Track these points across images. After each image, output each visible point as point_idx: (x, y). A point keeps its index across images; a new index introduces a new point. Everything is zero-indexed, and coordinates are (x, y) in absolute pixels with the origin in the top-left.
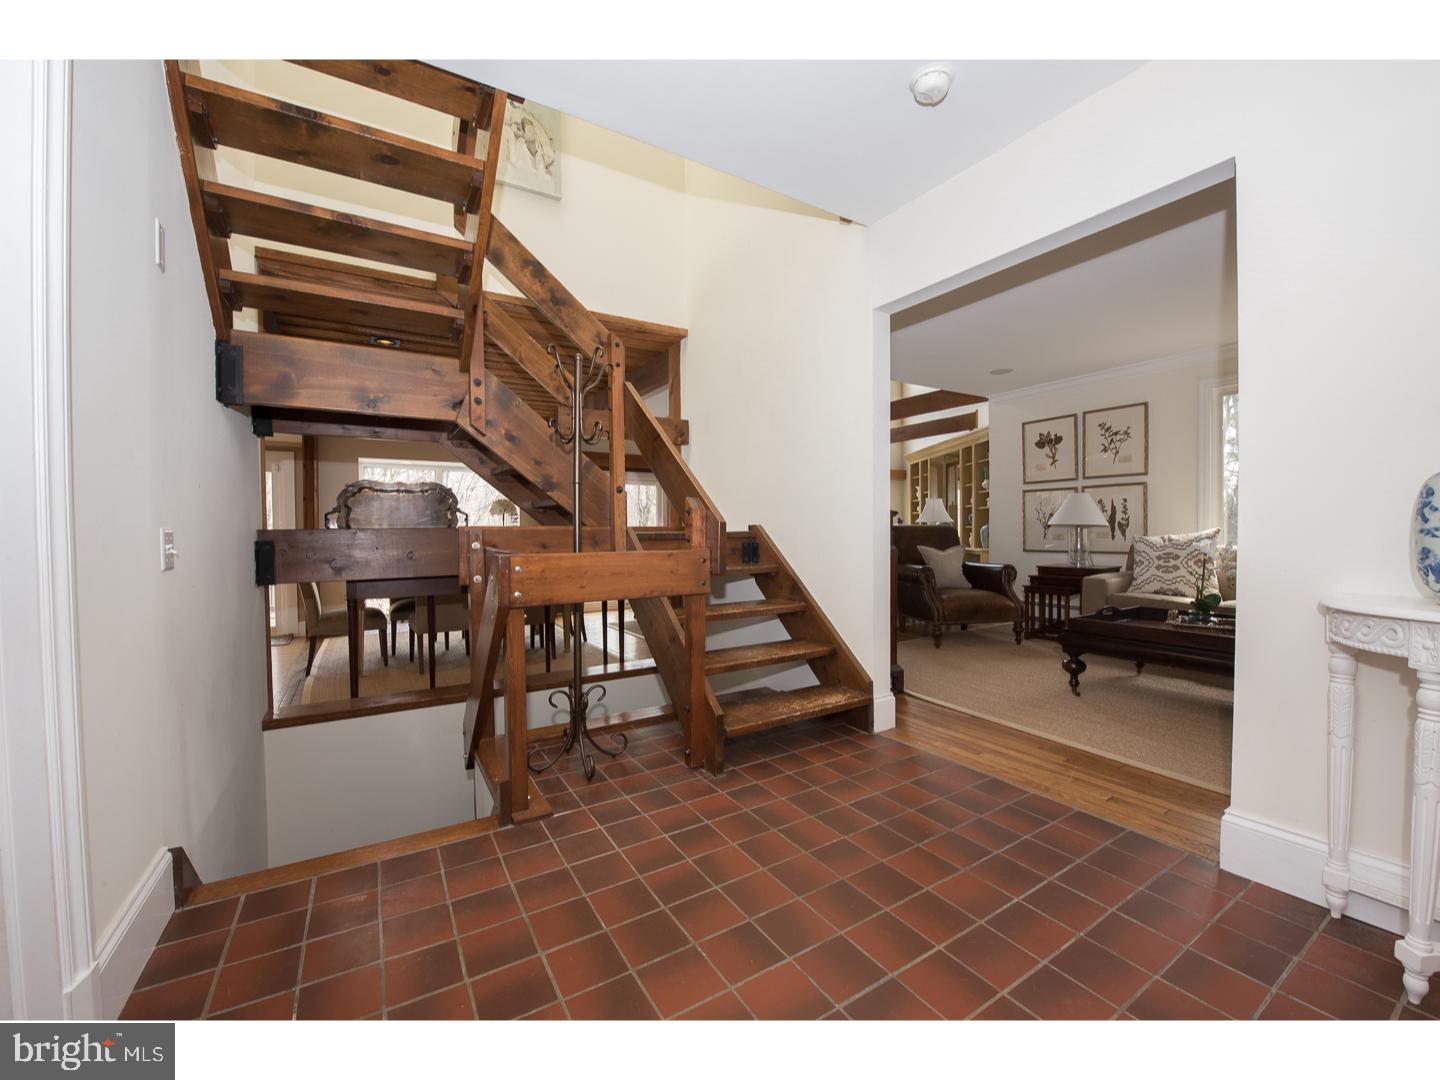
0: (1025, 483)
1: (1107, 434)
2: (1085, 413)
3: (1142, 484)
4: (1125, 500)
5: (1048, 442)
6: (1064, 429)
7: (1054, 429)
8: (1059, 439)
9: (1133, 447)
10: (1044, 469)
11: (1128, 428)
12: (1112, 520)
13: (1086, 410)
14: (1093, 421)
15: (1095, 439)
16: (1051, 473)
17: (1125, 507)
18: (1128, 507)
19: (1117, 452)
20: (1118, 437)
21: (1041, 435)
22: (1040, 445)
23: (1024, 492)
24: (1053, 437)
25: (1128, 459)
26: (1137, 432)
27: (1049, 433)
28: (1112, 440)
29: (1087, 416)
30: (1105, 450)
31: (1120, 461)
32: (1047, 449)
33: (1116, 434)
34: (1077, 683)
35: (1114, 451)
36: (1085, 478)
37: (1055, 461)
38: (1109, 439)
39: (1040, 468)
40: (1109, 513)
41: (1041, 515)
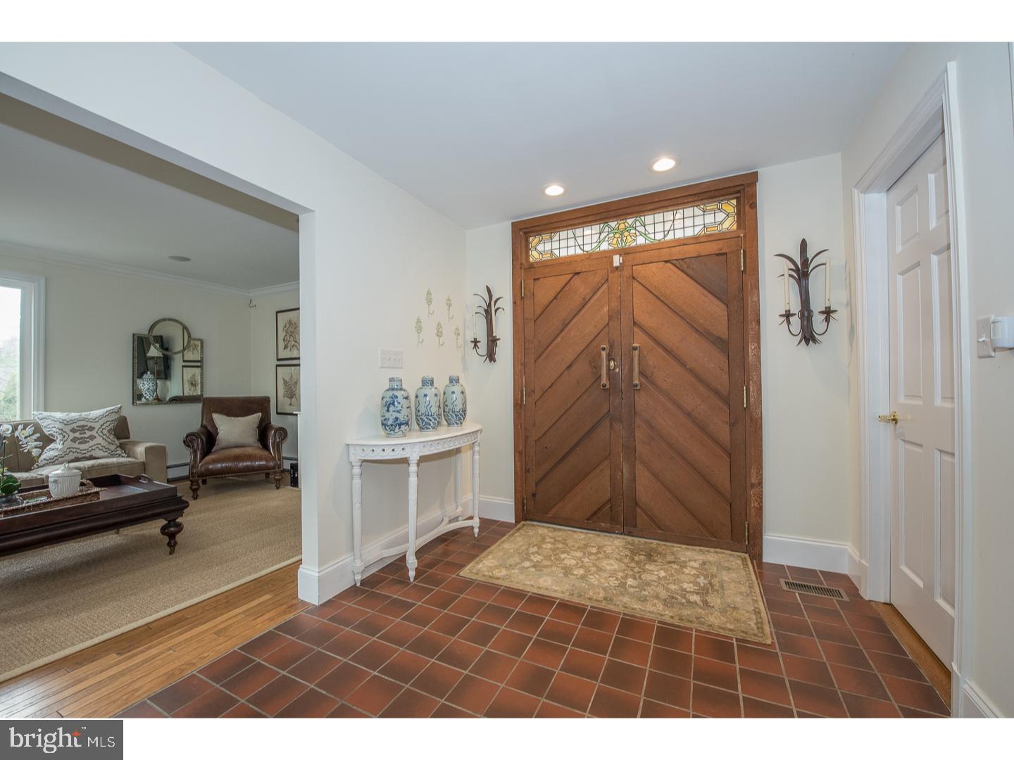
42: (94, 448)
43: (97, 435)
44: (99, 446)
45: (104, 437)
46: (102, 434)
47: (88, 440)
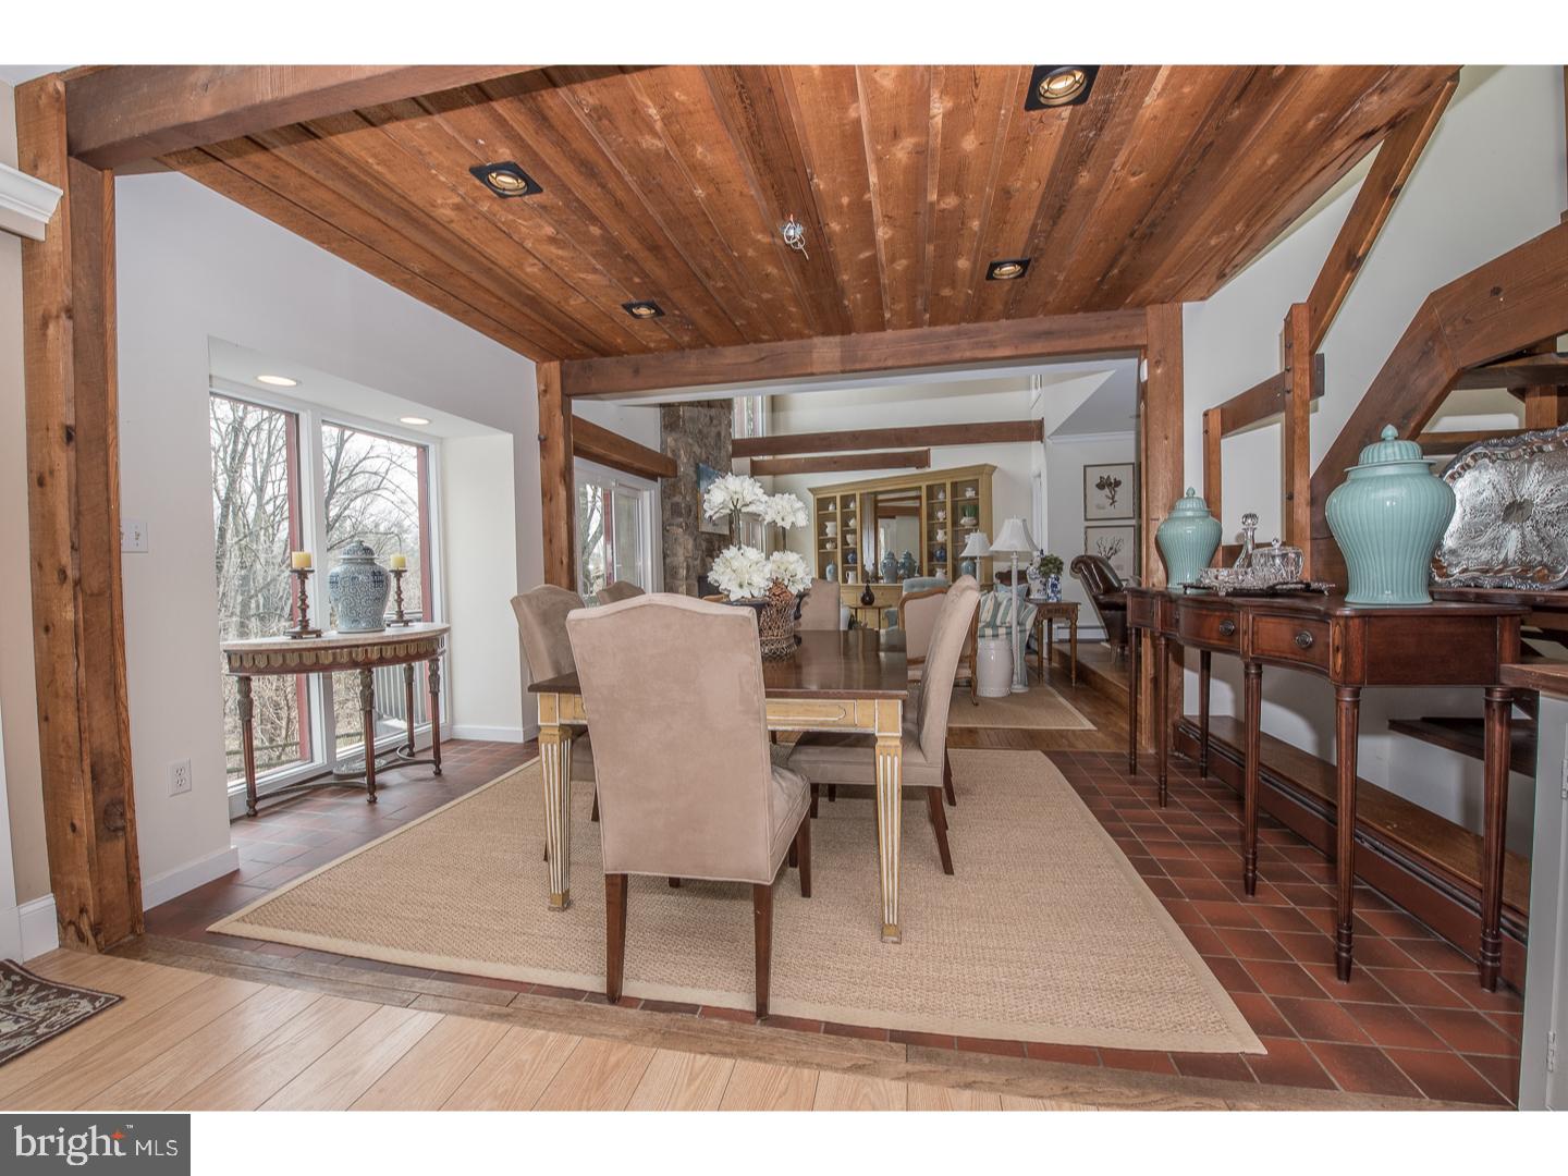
0: (1086, 520)
7: (1114, 474)
8: (1118, 483)
10: (1103, 508)
16: (1110, 512)
22: (1101, 486)
23: (1088, 527)
32: (1107, 491)
37: (1114, 502)
39: (1099, 507)
41: (1102, 549)
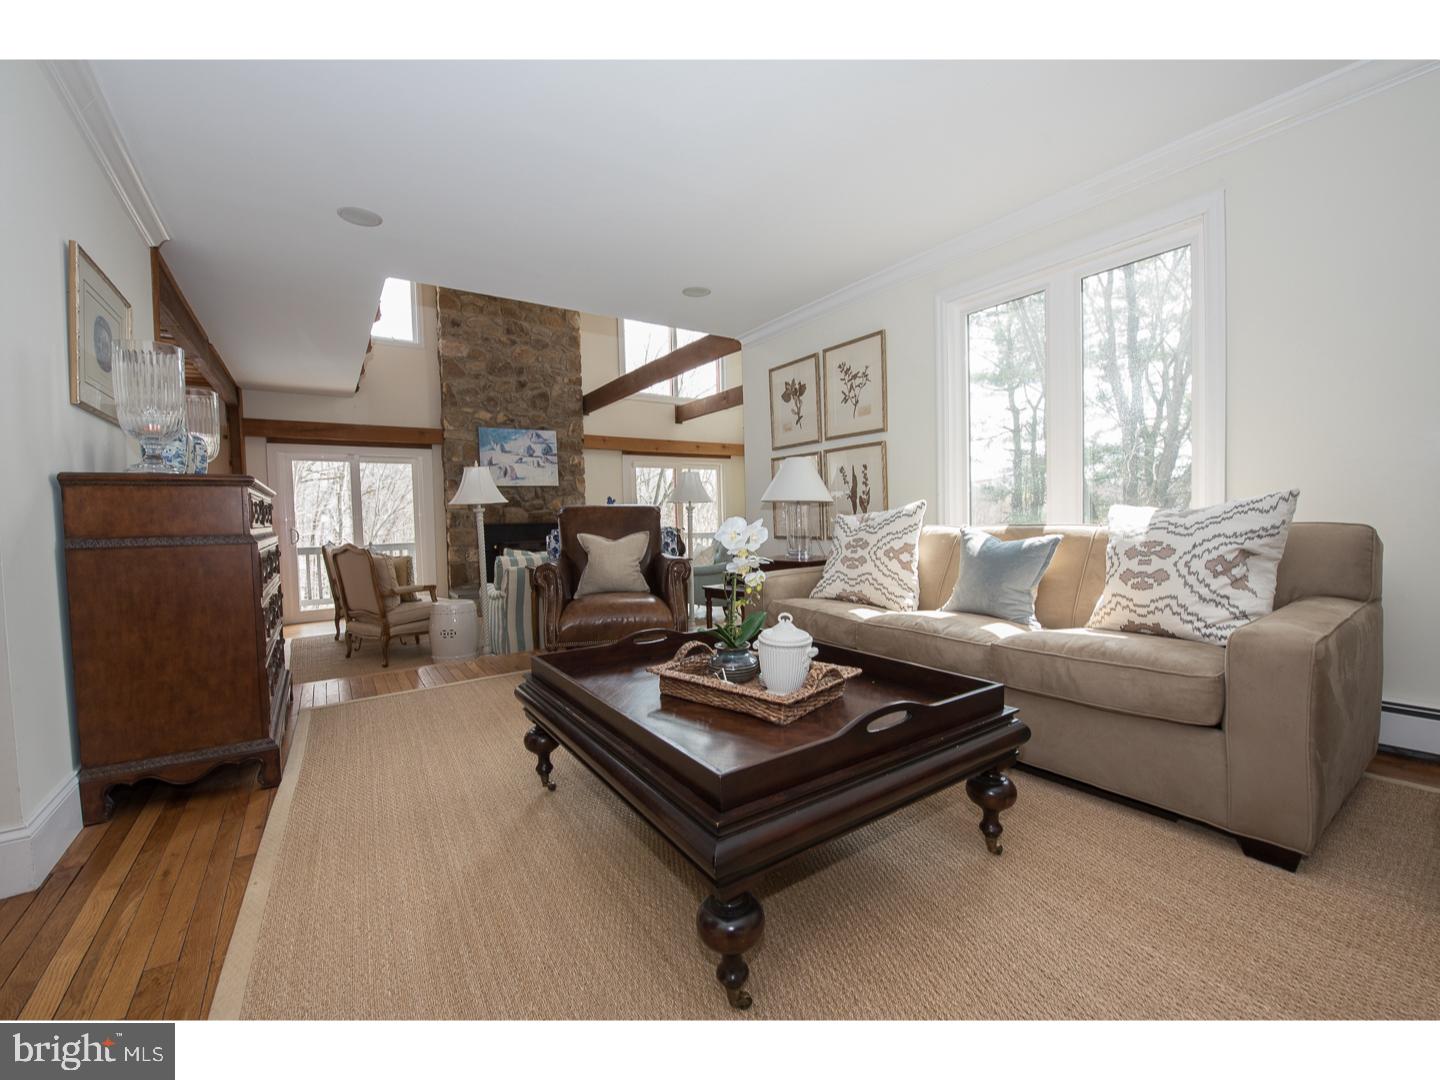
1: (847, 378)
2: (825, 351)
3: (879, 444)
4: (865, 467)
5: (794, 392)
6: (805, 374)
9: (869, 394)
11: (867, 367)
12: (853, 496)
13: (825, 347)
14: (834, 360)
15: (836, 386)
17: (865, 477)
18: (868, 476)
19: (857, 402)
20: (858, 381)
21: (786, 384)
24: (797, 386)
25: (867, 411)
26: (875, 374)
27: (793, 381)
28: (852, 386)
29: (828, 354)
30: (845, 400)
31: (860, 414)
33: (855, 377)
34: (550, 767)
35: (854, 400)
36: (827, 439)
38: (849, 384)
40: (851, 484)
42: (1161, 604)
43: (1172, 571)
44: (1173, 603)
45: (1191, 580)
46: (1184, 571)
47: (1151, 581)
